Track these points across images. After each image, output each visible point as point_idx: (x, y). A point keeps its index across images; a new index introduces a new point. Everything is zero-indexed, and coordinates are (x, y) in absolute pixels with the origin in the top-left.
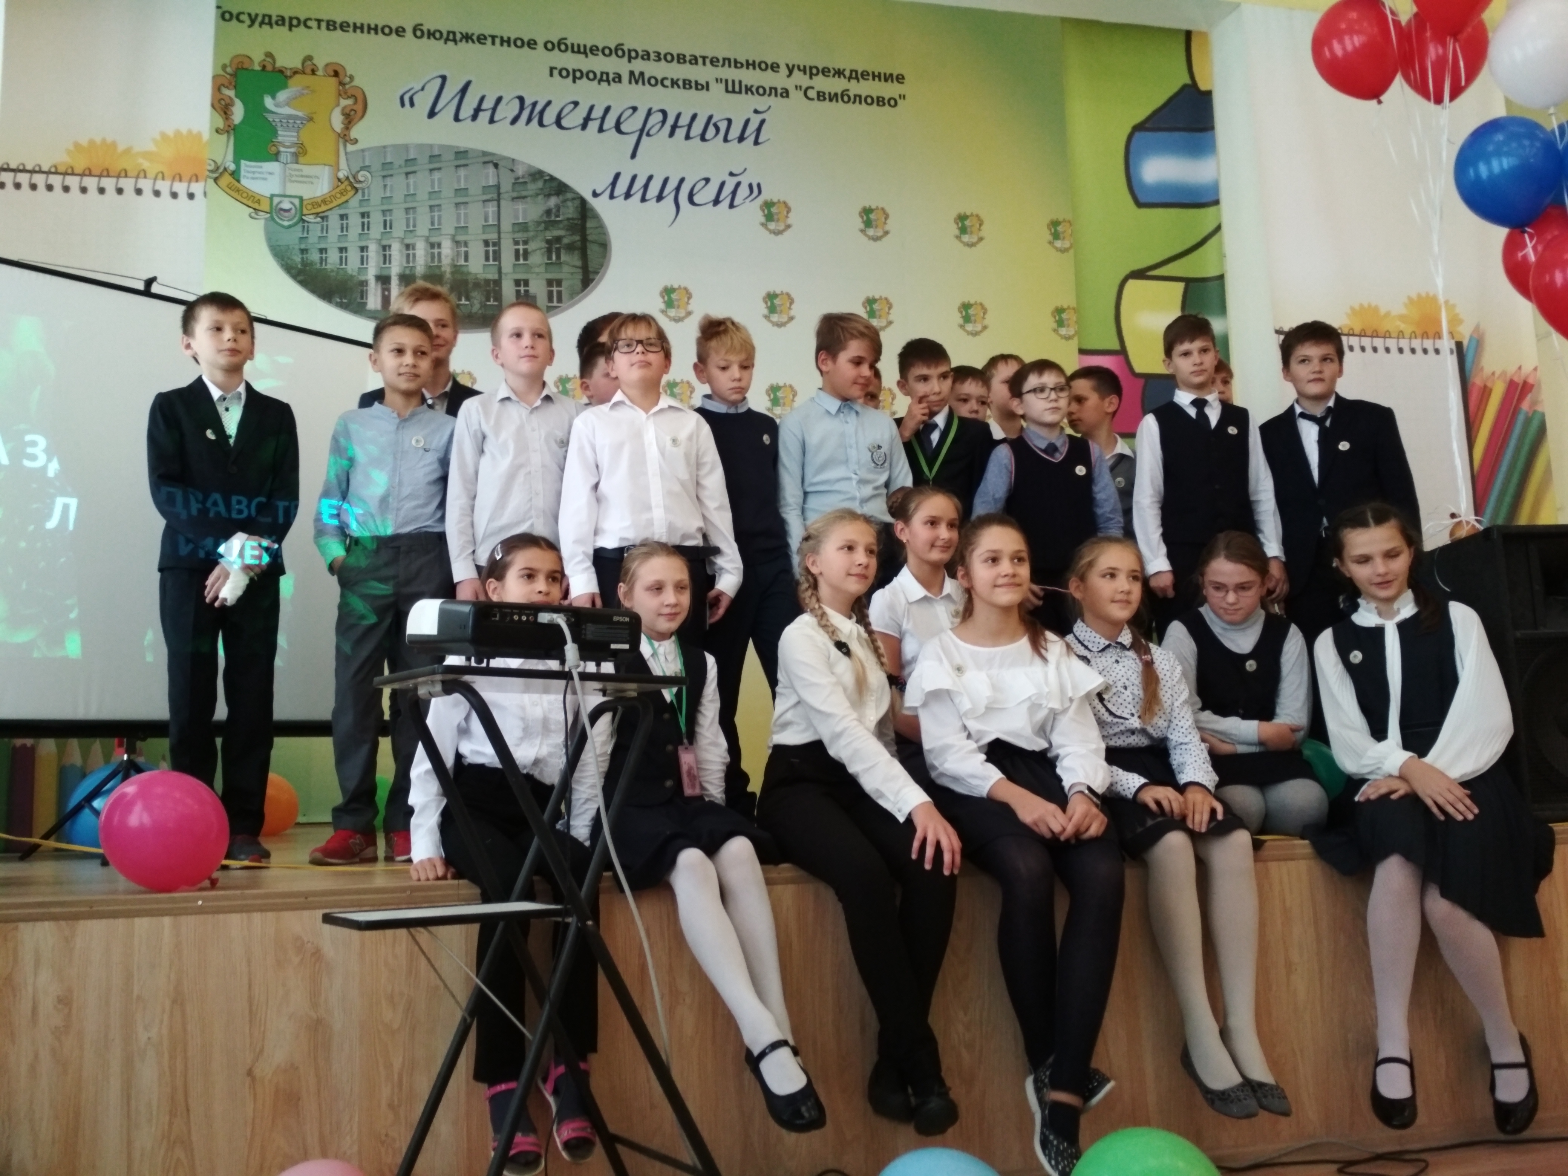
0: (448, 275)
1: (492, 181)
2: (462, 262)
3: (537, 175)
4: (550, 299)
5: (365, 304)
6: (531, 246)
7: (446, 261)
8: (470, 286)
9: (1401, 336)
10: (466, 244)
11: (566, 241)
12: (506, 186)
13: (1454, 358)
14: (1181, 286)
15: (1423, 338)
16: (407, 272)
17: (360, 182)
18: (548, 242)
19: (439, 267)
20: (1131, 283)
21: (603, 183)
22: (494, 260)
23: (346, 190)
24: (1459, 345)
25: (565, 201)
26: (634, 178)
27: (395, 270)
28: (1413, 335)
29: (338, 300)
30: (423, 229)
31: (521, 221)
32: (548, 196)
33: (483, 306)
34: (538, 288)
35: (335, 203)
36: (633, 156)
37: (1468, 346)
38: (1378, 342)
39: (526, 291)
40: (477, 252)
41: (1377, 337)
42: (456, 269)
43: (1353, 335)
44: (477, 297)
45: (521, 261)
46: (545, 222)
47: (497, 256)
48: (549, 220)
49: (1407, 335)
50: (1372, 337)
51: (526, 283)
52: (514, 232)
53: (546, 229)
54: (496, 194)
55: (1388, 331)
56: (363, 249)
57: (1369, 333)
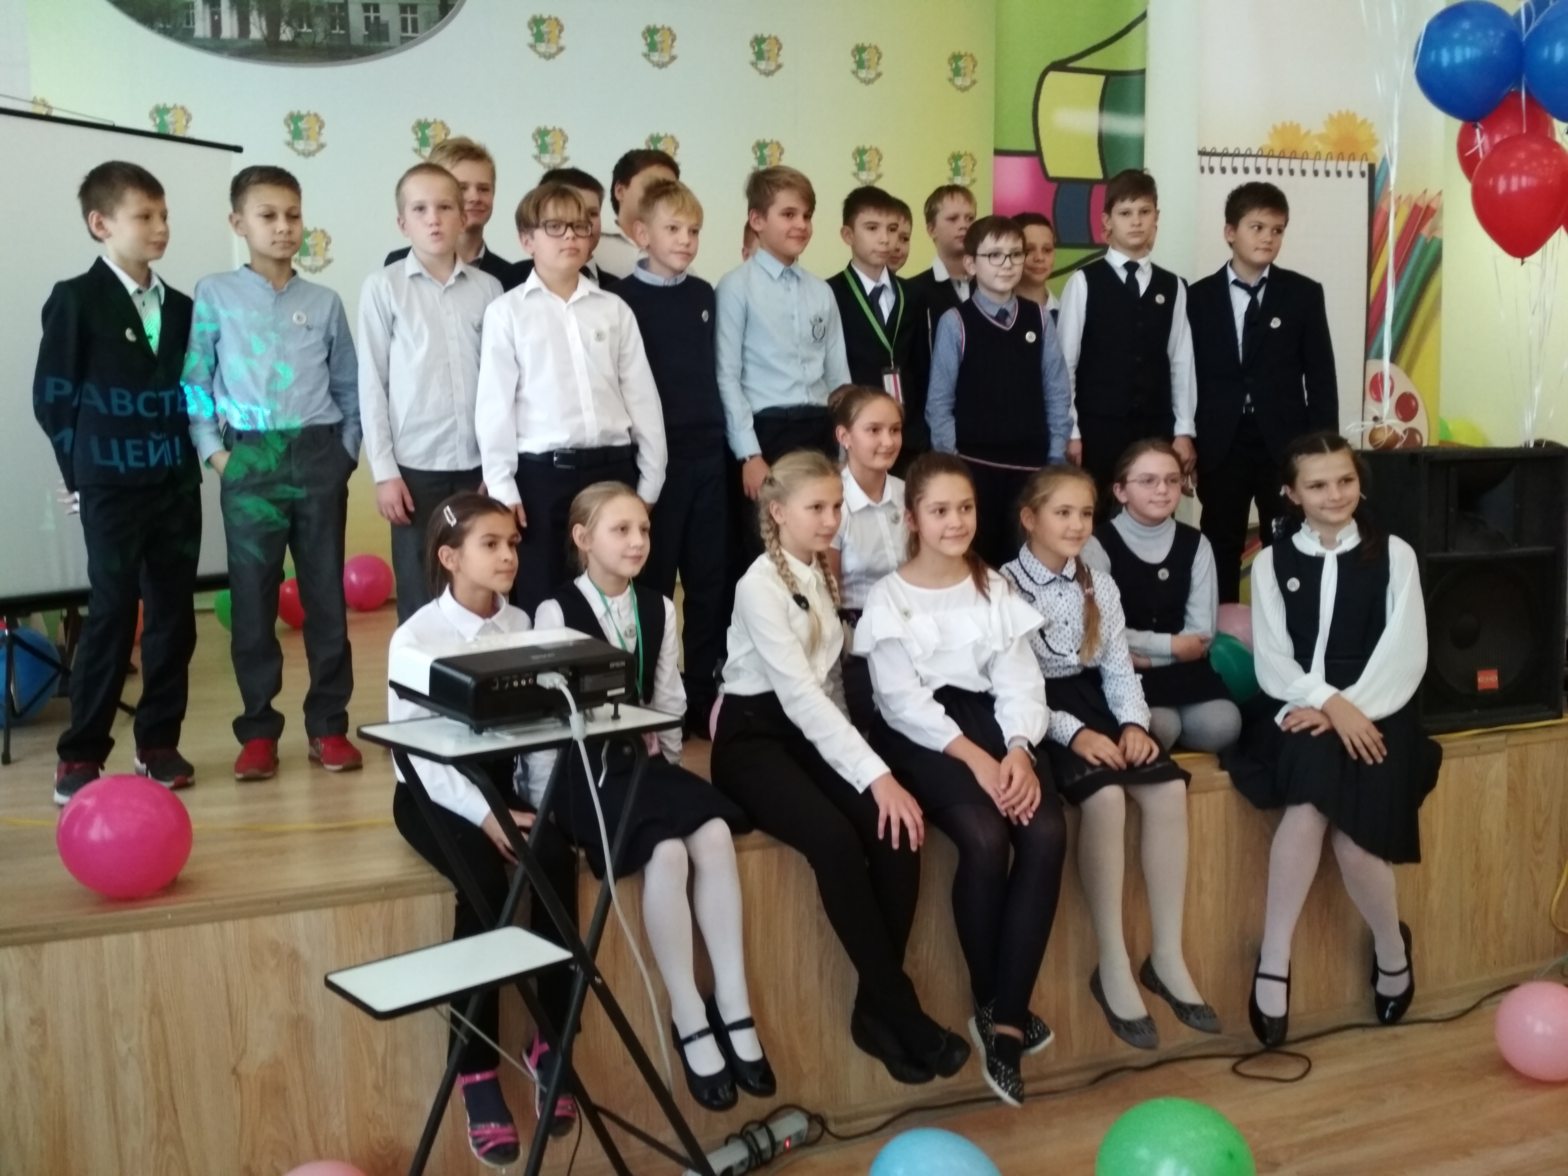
4: (404, 29)
5: (192, 31)
8: (313, 10)
9: (1318, 157)
13: (1364, 183)
14: (1100, 80)
15: (1338, 160)
20: (1052, 76)
24: (1372, 167)
28: (1329, 156)
33: (328, 35)
34: (390, 14)
37: (1380, 169)
38: (1296, 164)
39: (377, 19)
41: (1295, 158)
43: (1273, 156)
44: (320, 23)
49: (1324, 156)
50: (1290, 158)
51: (376, 8)
55: (1306, 152)
57: (1288, 154)
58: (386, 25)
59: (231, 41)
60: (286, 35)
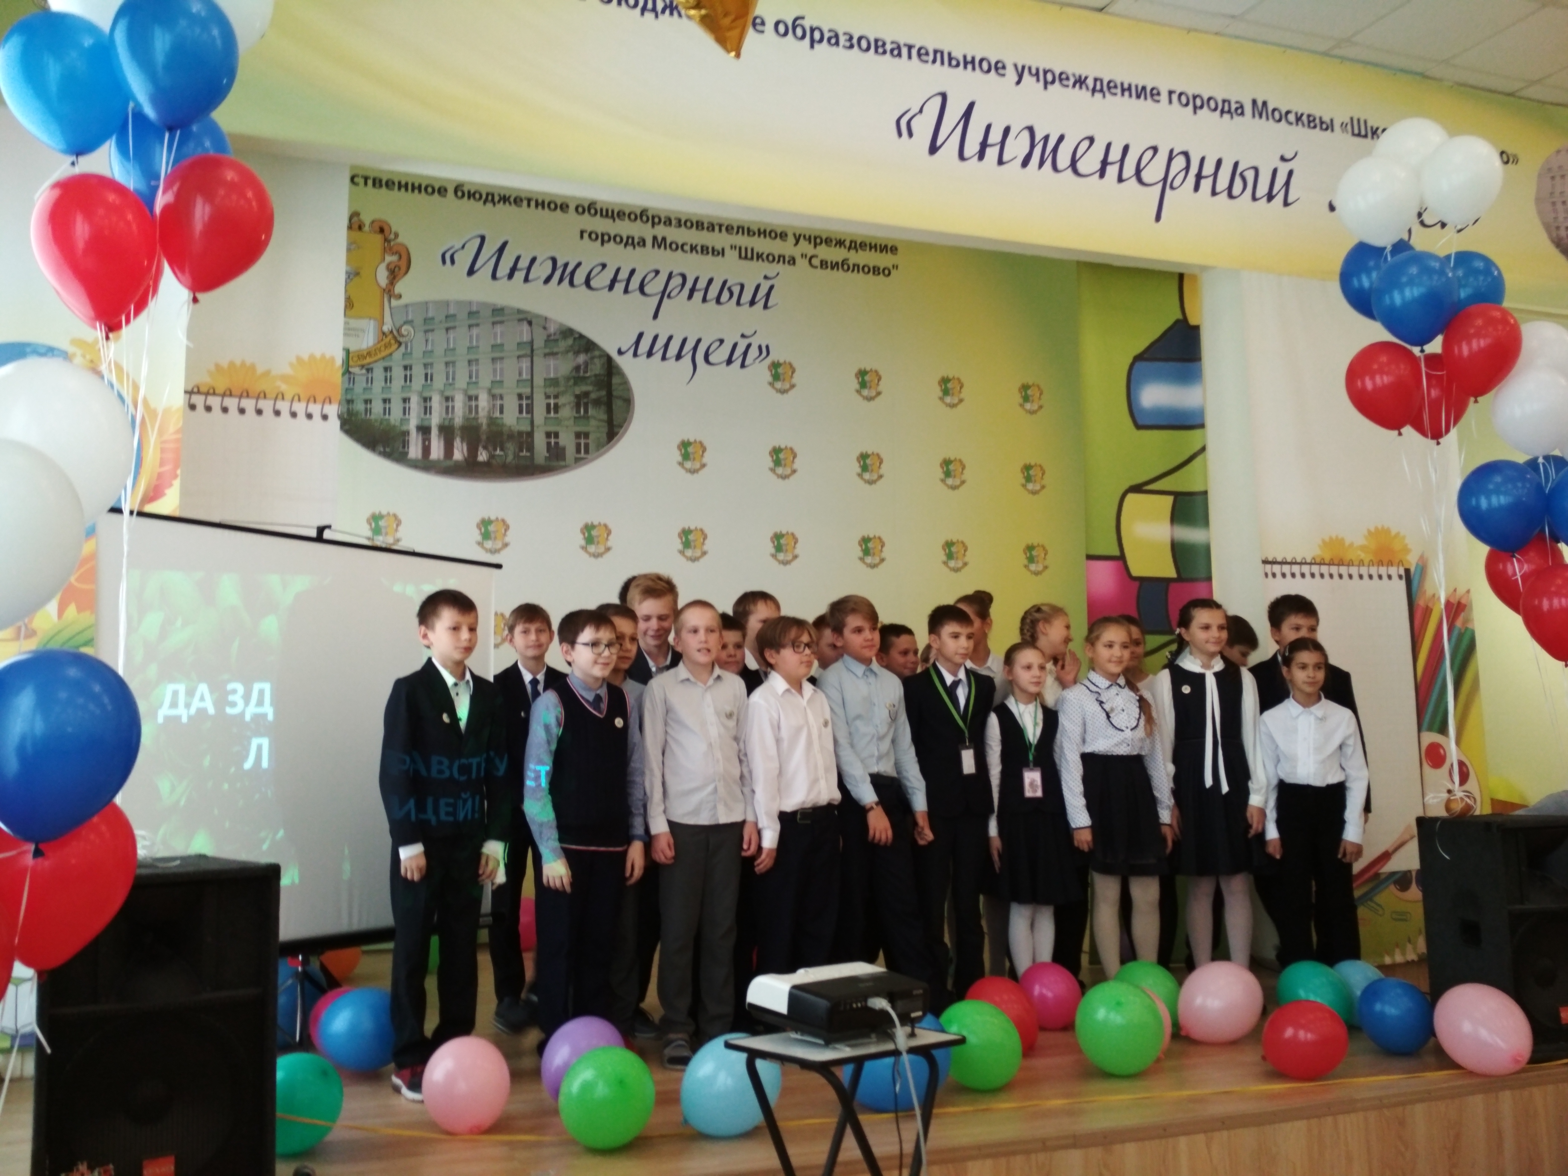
0: (484, 427)
1: (526, 338)
2: (497, 414)
3: (568, 332)
4: (578, 451)
5: (407, 453)
6: (562, 400)
7: (483, 414)
8: (505, 437)
9: (1361, 564)
10: (501, 398)
11: (593, 396)
12: (539, 343)
13: (1402, 584)
14: (1170, 499)
15: (1378, 566)
16: (447, 423)
17: (403, 336)
18: (578, 397)
19: (476, 419)
20: (1130, 497)
21: (627, 342)
22: (527, 412)
23: (390, 344)
24: (1407, 571)
25: (592, 358)
26: (656, 338)
27: (435, 420)
28: (1371, 563)
29: (382, 449)
30: (462, 381)
31: (552, 376)
32: (577, 353)
33: (516, 456)
34: (567, 440)
35: (379, 356)
36: (656, 316)
37: (1414, 574)
38: (1343, 570)
39: (557, 443)
40: (511, 405)
41: (1343, 565)
42: (492, 421)
43: (1324, 564)
44: (511, 447)
45: (552, 414)
46: (574, 378)
47: (530, 409)
48: (577, 376)
49: (1366, 563)
50: (1338, 565)
51: (556, 435)
52: (545, 386)
53: (575, 384)
54: (529, 350)
55: (1351, 560)
56: (406, 400)
57: (1336, 562)
58: (564, 449)
59: (438, 461)
60: (483, 456)
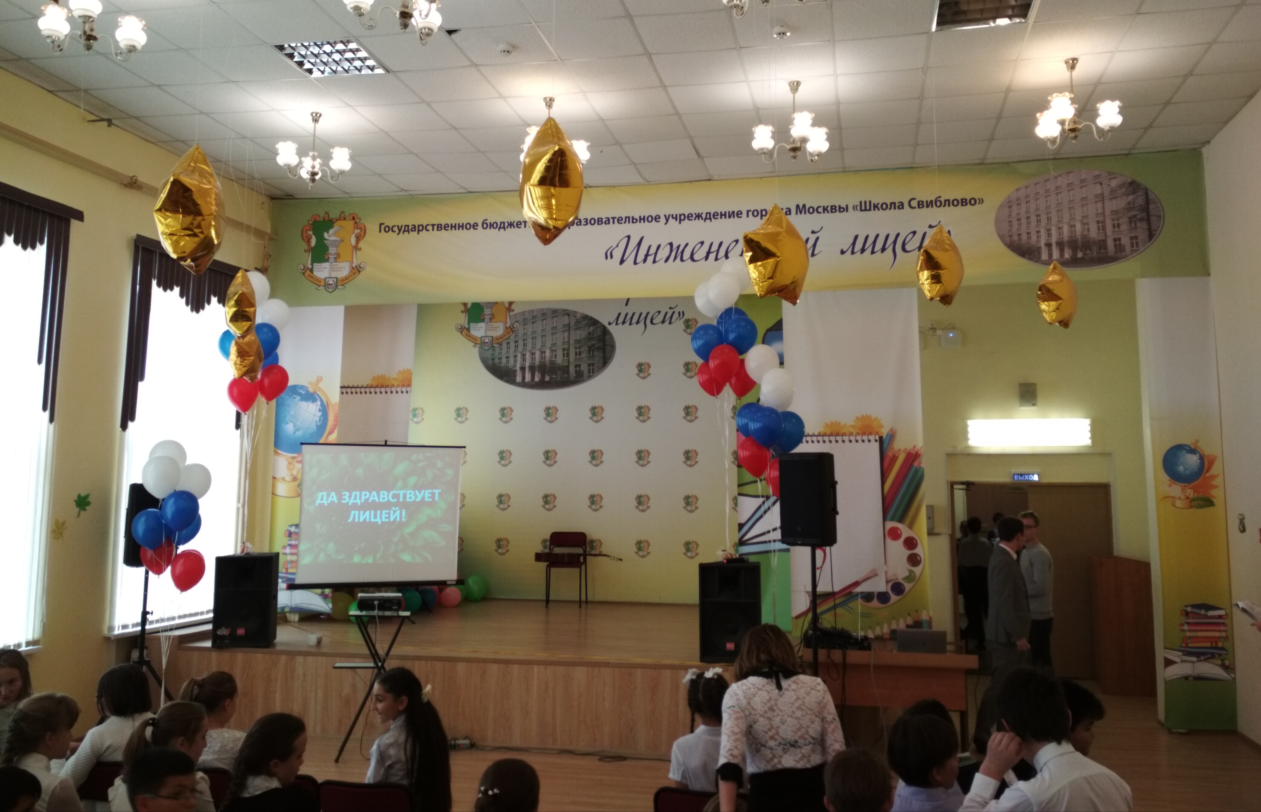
0: (548, 365)
1: (567, 322)
2: (554, 359)
3: (586, 317)
4: (589, 372)
5: (515, 380)
6: (582, 349)
7: (547, 359)
8: (557, 369)
10: (556, 351)
11: (596, 346)
12: (572, 324)
13: (877, 445)
16: (532, 365)
18: (589, 347)
19: (545, 362)
21: (613, 319)
22: (567, 357)
23: (509, 332)
24: (881, 438)
25: (596, 328)
26: (627, 314)
27: (527, 364)
28: (858, 434)
29: (505, 379)
30: (539, 346)
31: (578, 338)
32: (590, 326)
33: (562, 378)
34: (584, 368)
35: (505, 338)
36: (627, 304)
37: (886, 438)
38: (839, 438)
39: (580, 370)
40: (560, 353)
41: (839, 435)
42: (551, 362)
44: (559, 373)
45: (578, 357)
46: (588, 338)
47: (568, 355)
48: (590, 337)
51: (579, 366)
52: (575, 344)
53: (588, 341)
54: (568, 328)
56: (515, 356)
58: (583, 372)
59: (528, 382)
60: (547, 378)
